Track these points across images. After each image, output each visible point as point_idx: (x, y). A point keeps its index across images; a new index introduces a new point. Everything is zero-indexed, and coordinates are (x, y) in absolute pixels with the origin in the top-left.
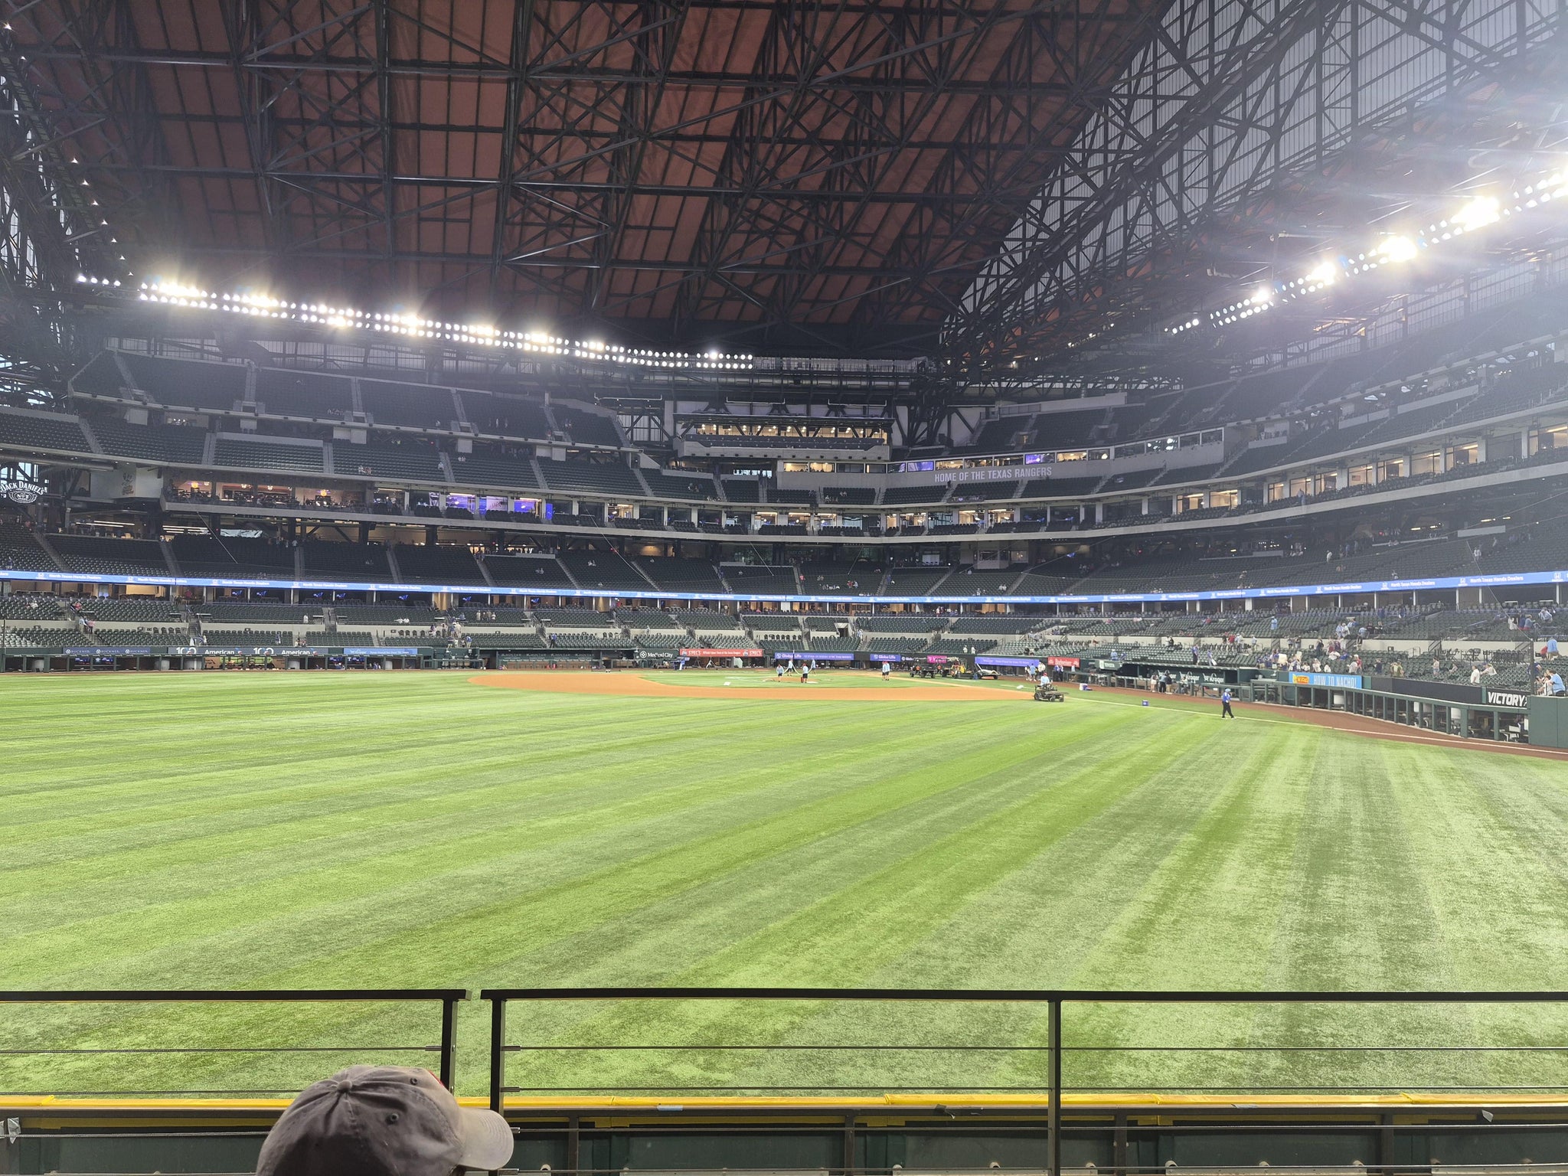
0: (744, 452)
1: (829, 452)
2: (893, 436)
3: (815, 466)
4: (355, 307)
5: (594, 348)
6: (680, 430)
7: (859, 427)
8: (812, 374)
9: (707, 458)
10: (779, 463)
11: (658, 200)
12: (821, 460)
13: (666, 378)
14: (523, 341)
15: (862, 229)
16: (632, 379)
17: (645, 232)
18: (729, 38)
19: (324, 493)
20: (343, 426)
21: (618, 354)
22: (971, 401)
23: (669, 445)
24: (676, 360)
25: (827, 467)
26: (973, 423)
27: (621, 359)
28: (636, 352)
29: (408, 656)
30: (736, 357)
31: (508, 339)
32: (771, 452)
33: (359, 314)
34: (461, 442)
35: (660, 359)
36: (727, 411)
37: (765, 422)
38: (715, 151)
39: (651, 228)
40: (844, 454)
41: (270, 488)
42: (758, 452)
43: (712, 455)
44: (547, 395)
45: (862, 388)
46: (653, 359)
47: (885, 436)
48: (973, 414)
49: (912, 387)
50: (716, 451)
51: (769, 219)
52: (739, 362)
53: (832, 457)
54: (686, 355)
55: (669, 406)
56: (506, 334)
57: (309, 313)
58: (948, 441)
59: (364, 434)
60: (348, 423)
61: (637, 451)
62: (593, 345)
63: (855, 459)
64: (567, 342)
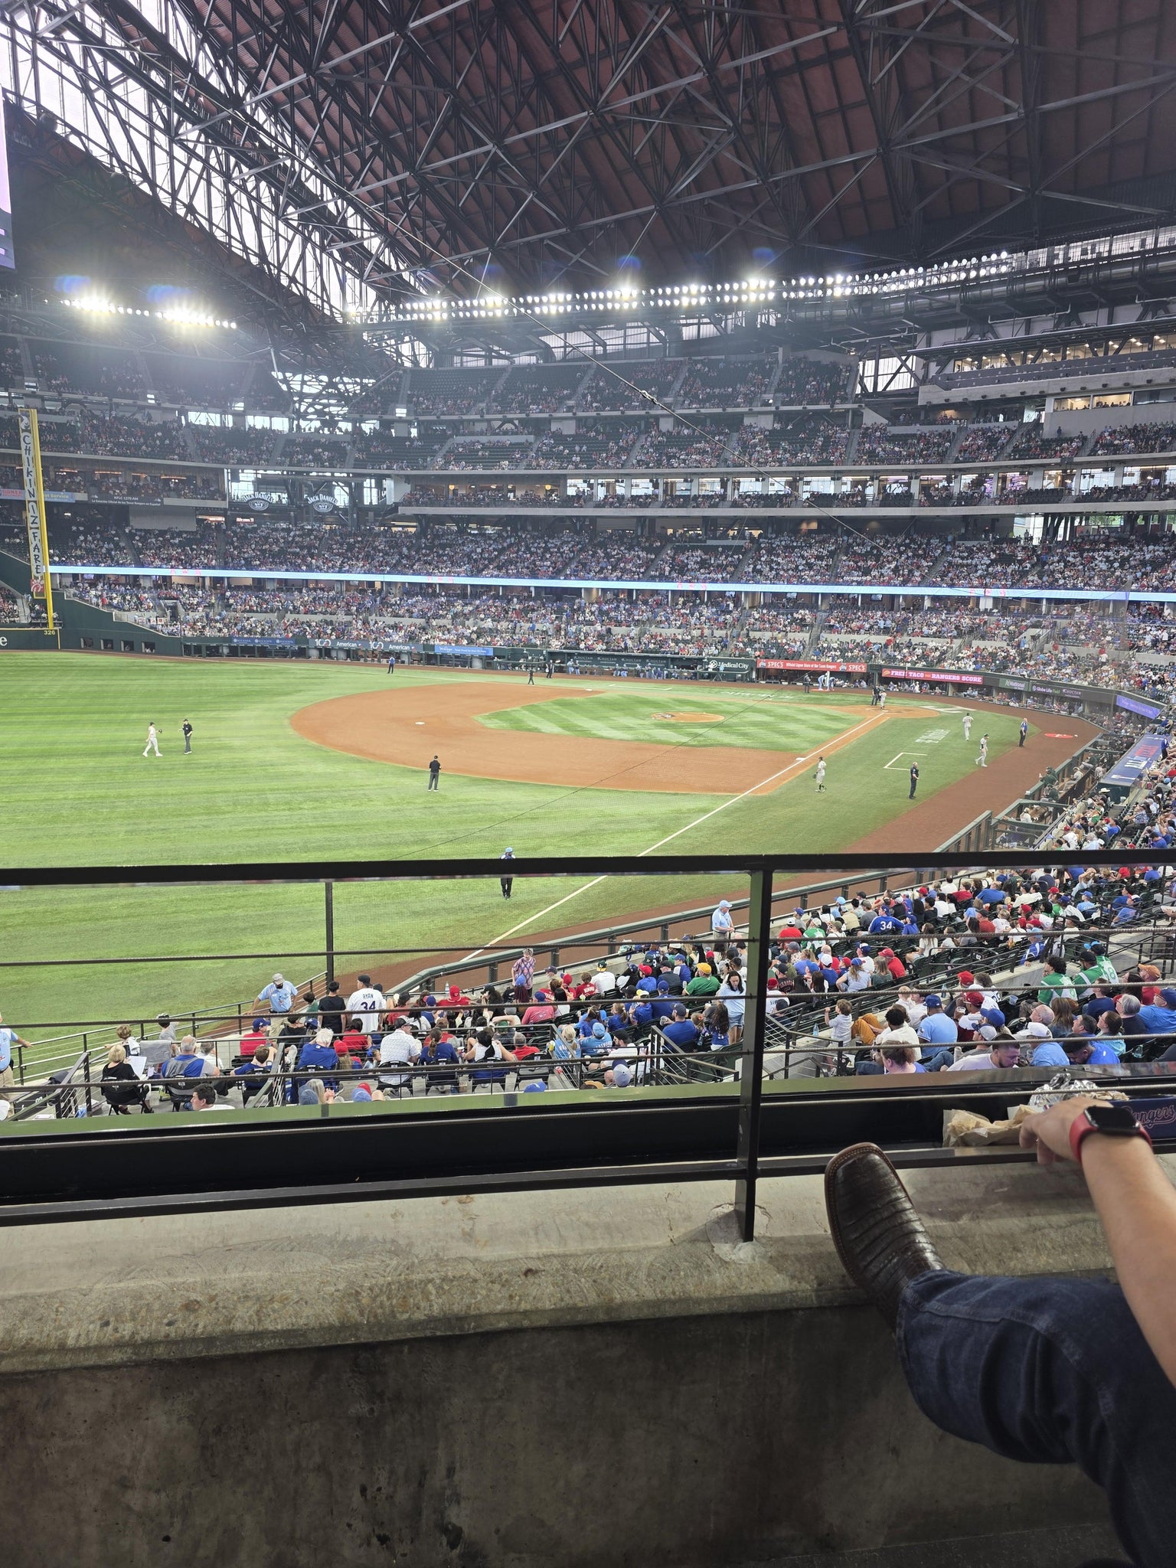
1: (1116, 378)
3: (1107, 400)
4: (567, 291)
6: (933, 371)
8: (1112, 261)
10: (1049, 402)
12: (1106, 390)
21: (835, 286)
24: (909, 280)
27: (838, 292)
30: (984, 259)
32: (1032, 387)
33: (569, 297)
34: (662, 421)
40: (1140, 376)
43: (952, 401)
44: (781, 350)
50: (957, 394)
52: (989, 265)
53: (1120, 384)
54: (921, 270)
55: (921, 338)
59: (573, 423)
61: (856, 406)
62: (803, 281)
63: (1159, 382)
64: (772, 283)
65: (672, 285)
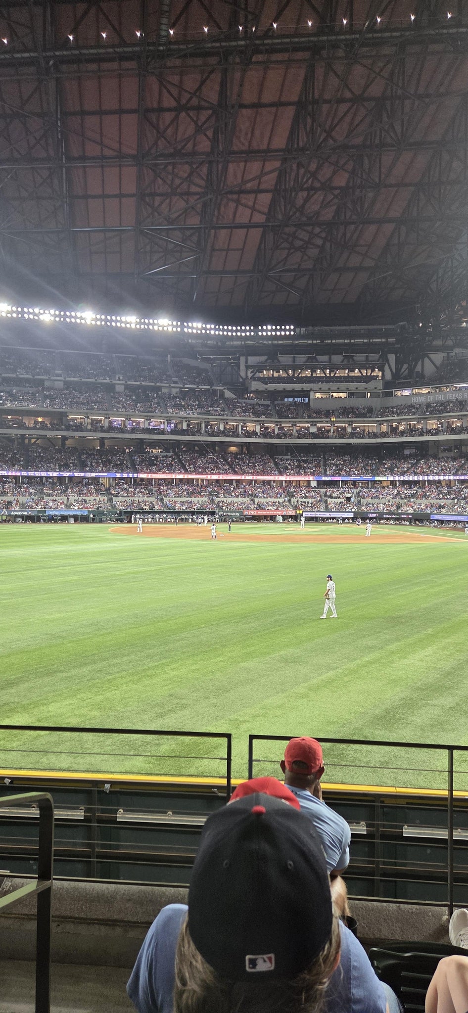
0: (289, 387)
1: (344, 385)
2: (385, 373)
3: (335, 395)
4: (55, 309)
5: (196, 326)
6: (250, 375)
7: (364, 368)
8: (332, 336)
9: (266, 391)
10: (312, 394)
11: (231, 232)
12: (338, 390)
13: (240, 343)
14: (154, 324)
15: (362, 242)
16: (219, 344)
17: (224, 253)
18: (270, 126)
19: (40, 419)
20: (49, 379)
21: (211, 329)
22: (437, 350)
23: (243, 384)
24: (246, 331)
25: (343, 395)
26: (438, 363)
27: (212, 332)
28: (221, 327)
29: (82, 515)
30: (283, 327)
31: (144, 323)
32: (306, 386)
33: (57, 313)
34: (117, 387)
35: (237, 331)
36: (279, 362)
37: (303, 368)
38: (265, 199)
39: (228, 250)
40: (353, 386)
41: (9, 417)
42: (297, 387)
43: (269, 390)
44: (169, 356)
45: (364, 344)
46: (232, 331)
47: (380, 374)
48: (438, 358)
49: (397, 342)
50: (271, 387)
51: (301, 240)
52: (285, 330)
53: (345, 388)
54: (252, 328)
55: (242, 359)
56: (143, 321)
57: (29, 313)
58: (421, 376)
59: (62, 383)
60: (52, 378)
61: (222, 388)
62: (195, 325)
63: (360, 389)
64: (179, 323)
65: (116, 315)
